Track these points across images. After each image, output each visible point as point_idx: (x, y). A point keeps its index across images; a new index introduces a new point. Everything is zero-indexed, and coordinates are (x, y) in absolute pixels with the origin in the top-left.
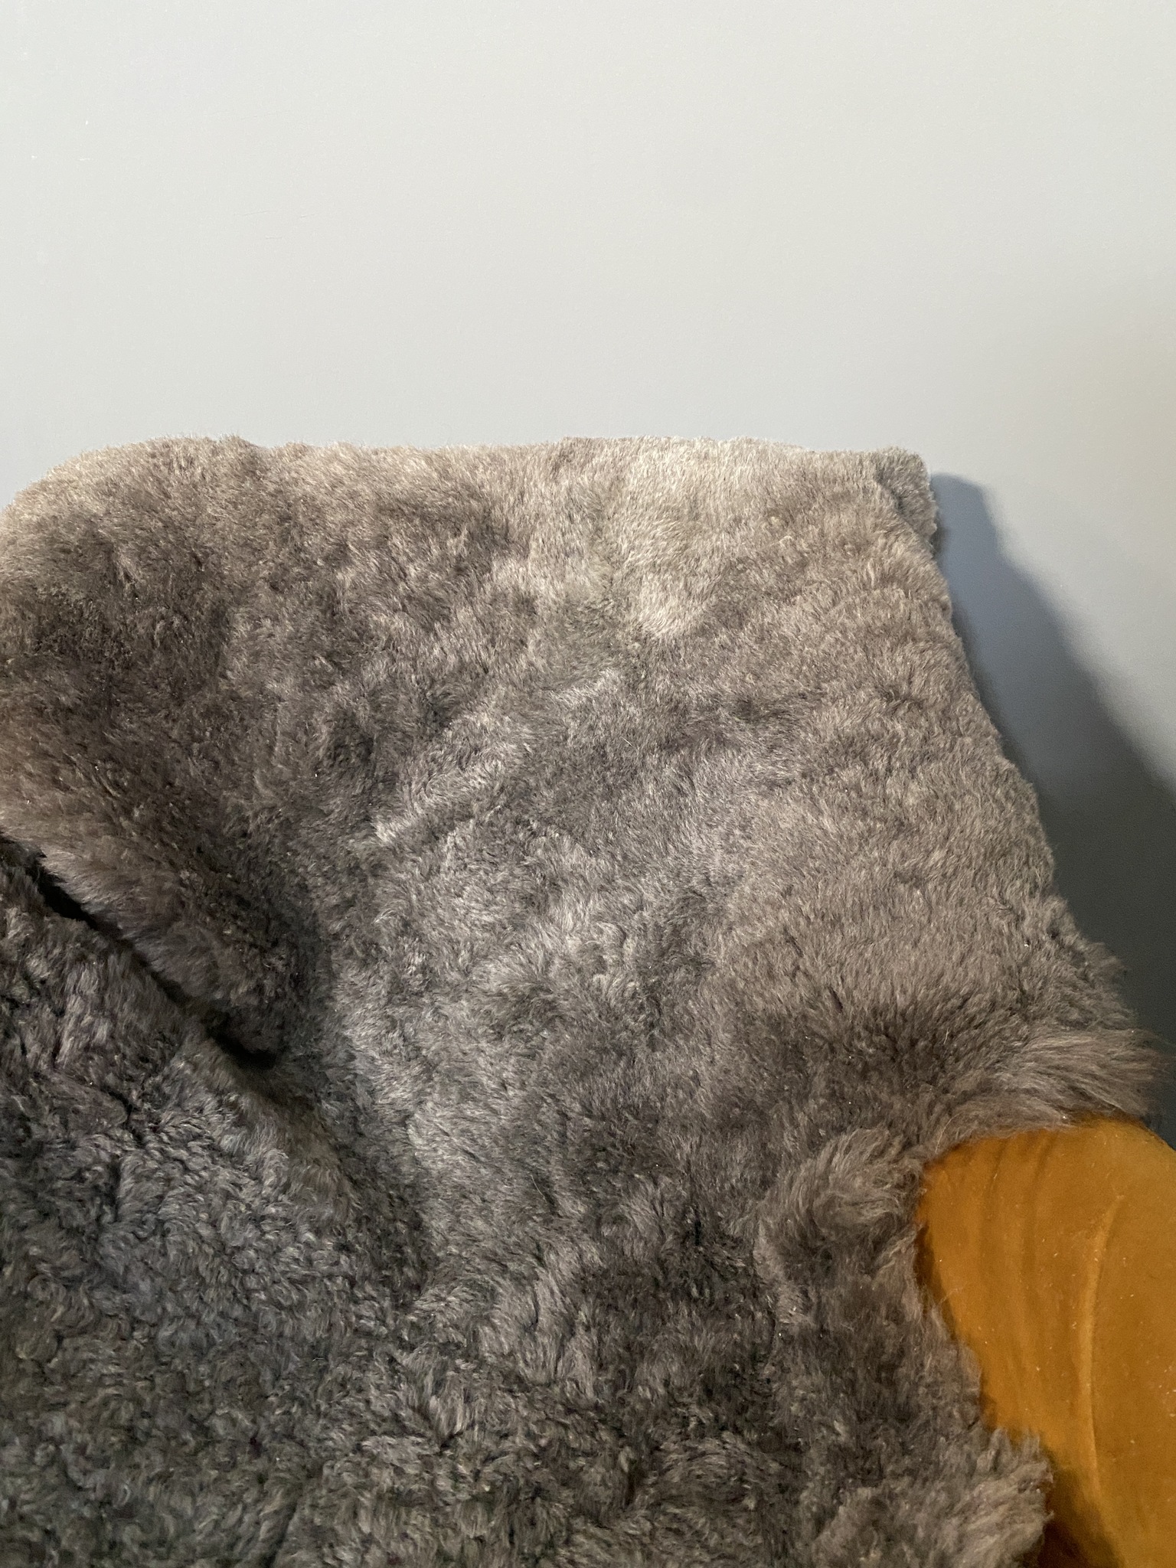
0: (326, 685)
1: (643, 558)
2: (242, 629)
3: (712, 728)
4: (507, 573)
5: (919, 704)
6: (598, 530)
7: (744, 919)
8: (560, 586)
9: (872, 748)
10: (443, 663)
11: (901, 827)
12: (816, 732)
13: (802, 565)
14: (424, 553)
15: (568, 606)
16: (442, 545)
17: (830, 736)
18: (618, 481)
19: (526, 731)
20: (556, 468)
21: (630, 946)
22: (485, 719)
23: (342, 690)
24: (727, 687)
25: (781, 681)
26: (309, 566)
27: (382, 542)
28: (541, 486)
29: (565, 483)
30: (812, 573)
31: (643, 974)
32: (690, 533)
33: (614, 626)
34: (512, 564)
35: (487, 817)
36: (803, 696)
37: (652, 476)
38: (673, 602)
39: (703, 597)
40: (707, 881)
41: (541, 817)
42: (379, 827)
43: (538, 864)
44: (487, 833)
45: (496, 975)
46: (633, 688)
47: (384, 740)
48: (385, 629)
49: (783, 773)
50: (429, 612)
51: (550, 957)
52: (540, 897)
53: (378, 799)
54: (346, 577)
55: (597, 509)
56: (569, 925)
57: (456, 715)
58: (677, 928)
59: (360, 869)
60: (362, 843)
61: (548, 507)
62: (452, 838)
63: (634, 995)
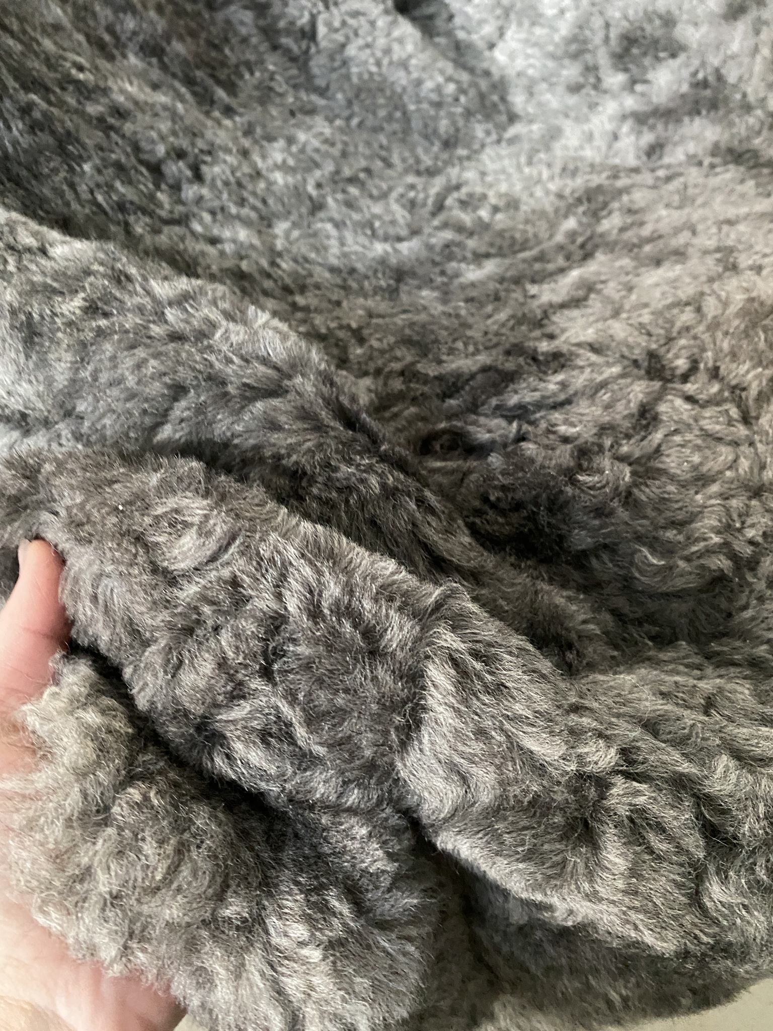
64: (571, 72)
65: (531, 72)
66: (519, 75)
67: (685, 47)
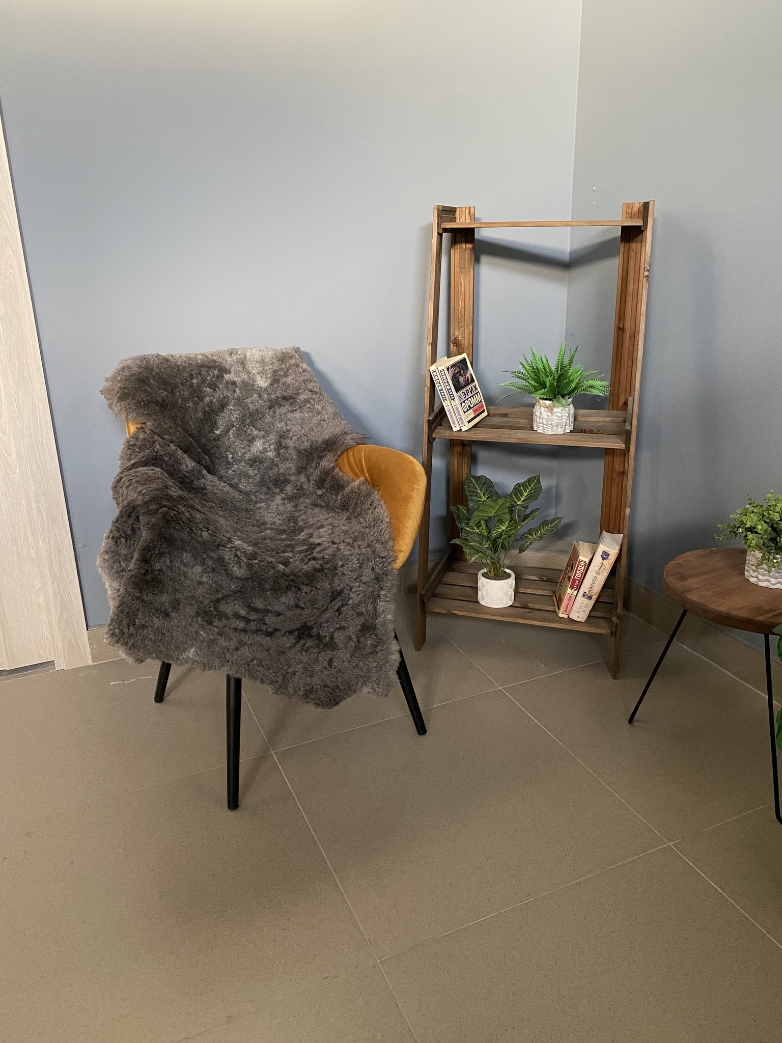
0: (198, 404)
1: (255, 372)
2: (178, 394)
3: (278, 403)
4: (227, 377)
5: (316, 392)
6: (244, 367)
7: (294, 436)
8: (240, 379)
9: (311, 400)
10: (219, 397)
11: (319, 413)
12: (300, 400)
13: (288, 370)
14: (210, 375)
15: (243, 382)
16: (213, 373)
17: (302, 399)
18: (245, 357)
19: (240, 408)
20: (231, 355)
21: (272, 447)
22: (232, 407)
23: (201, 404)
24: (279, 395)
25: (290, 392)
26: (186, 379)
27: (200, 373)
28: (229, 359)
29: (235, 358)
30: (290, 371)
31: (276, 451)
32: (264, 366)
33: (253, 385)
34: (228, 375)
35: (238, 426)
36: (295, 394)
37: (252, 355)
38: (264, 380)
39: (269, 378)
40: (284, 432)
41: (248, 425)
42: (216, 432)
43: (250, 434)
44: (238, 429)
45: (247, 456)
46: (260, 397)
47: (212, 413)
48: (206, 391)
49: (295, 408)
50: (214, 387)
51: (257, 451)
52: (252, 441)
53: (214, 426)
54: (195, 381)
55: (243, 362)
56: (258, 445)
57: (225, 407)
58: (280, 442)
59: (215, 440)
60: (213, 435)
61: (232, 363)
62: (231, 432)
63: (275, 455)
64: (264, 489)
65: (253, 490)
66: (250, 491)
67: (291, 481)
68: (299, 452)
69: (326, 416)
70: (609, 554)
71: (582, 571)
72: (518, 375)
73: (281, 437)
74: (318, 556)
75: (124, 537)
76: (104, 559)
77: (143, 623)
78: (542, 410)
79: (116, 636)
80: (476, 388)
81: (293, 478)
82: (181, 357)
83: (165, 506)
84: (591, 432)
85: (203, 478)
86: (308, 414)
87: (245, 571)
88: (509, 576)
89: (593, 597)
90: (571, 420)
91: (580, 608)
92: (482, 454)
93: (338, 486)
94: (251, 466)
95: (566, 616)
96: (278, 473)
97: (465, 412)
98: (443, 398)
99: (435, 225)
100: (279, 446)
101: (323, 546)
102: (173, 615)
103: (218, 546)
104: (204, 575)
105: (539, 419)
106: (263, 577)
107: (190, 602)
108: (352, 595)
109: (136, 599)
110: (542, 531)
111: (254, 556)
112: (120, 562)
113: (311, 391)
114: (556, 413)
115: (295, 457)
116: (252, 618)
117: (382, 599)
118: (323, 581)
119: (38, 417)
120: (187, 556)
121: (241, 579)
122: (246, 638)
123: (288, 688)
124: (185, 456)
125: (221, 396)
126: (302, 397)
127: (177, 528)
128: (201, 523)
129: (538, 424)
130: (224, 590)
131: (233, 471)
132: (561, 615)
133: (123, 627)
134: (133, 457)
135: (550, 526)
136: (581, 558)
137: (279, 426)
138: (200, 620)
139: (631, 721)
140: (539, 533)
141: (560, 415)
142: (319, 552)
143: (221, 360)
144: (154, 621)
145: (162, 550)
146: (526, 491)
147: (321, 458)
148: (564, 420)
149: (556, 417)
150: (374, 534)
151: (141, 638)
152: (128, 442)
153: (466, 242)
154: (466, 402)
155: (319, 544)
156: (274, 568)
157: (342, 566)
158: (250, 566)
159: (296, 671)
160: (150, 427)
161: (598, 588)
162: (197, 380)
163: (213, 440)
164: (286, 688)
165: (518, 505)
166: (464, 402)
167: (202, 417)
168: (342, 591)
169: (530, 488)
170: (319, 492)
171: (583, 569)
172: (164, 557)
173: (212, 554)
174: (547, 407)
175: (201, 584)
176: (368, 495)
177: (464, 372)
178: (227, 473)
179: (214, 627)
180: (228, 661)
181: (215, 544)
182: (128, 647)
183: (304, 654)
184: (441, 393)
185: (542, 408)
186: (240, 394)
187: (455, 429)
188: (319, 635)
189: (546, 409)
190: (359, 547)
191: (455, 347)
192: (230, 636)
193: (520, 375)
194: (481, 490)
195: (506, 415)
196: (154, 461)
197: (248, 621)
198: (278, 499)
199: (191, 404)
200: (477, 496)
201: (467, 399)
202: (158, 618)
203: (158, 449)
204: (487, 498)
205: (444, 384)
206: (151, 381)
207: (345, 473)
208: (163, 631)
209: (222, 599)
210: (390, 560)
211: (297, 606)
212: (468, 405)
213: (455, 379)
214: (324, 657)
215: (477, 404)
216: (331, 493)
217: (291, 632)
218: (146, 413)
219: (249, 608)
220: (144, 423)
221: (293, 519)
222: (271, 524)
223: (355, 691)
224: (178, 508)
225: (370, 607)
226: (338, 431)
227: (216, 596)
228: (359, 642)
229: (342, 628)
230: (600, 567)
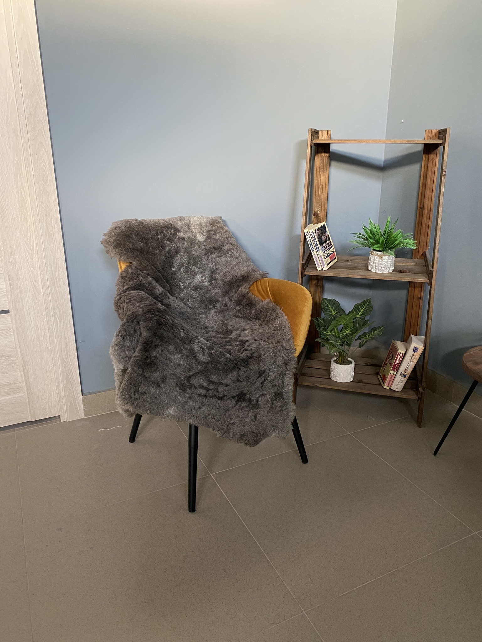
0: (162, 251)
1: (196, 231)
2: (150, 244)
3: (211, 251)
5: (235, 245)
6: (189, 228)
7: (221, 272)
8: (187, 236)
9: (232, 250)
10: (175, 247)
11: (237, 258)
12: (225, 249)
13: (217, 230)
14: (168, 233)
15: (189, 238)
16: (171, 231)
17: (226, 249)
18: (190, 222)
19: (188, 254)
20: (181, 220)
21: (207, 279)
22: (182, 254)
23: (164, 251)
24: (211, 246)
25: (218, 244)
26: (154, 235)
27: (162, 232)
28: (180, 223)
29: (183, 222)
30: (218, 231)
31: (209, 282)
32: (201, 228)
33: (195, 240)
34: (179, 233)
35: (186, 266)
36: (221, 246)
37: (194, 221)
38: (201, 236)
39: (205, 235)
40: (214, 270)
41: (192, 265)
42: (172, 269)
43: (193, 271)
44: (186, 268)
45: (192, 285)
46: (200, 248)
47: (171, 257)
48: (166, 243)
49: (221, 255)
50: (171, 240)
51: (198, 282)
52: (194, 275)
53: (171, 265)
54: (159, 237)
55: (188, 225)
56: (199, 278)
57: (178, 253)
58: (212, 276)
59: (173, 274)
60: (171, 271)
61: (182, 225)
62: (182, 269)
63: (209, 284)
64: (203, 306)
65: (196, 306)
66: (194, 307)
67: (219, 301)
68: (224, 282)
69: (242, 260)
70: (418, 349)
71: (400, 359)
72: (360, 236)
73: (212, 273)
74: (249, 348)
75: (129, 335)
76: (115, 350)
77: (144, 391)
78: (375, 258)
79: (126, 400)
80: (331, 244)
81: (220, 299)
82: (150, 221)
83: (157, 315)
84: (404, 272)
85: (169, 298)
86: (230, 258)
87: (207, 357)
88: (351, 363)
89: (407, 376)
90: (393, 264)
91: (398, 383)
92: (327, 286)
93: (251, 304)
94: (195, 291)
95: (388, 388)
96: (211, 296)
97: (325, 259)
98: (312, 249)
99: (309, 141)
100: (211, 279)
101: (250, 342)
102: (162, 385)
103: (190, 341)
104: (182, 360)
105: (373, 263)
106: (218, 362)
107: (173, 377)
108: (270, 374)
109: (140, 375)
110: (373, 334)
111: (211, 348)
112: (125, 351)
113: (231, 244)
114: (385, 259)
115: (222, 286)
116: (210, 388)
117: (287, 376)
118: (254, 365)
119: (57, 257)
120: (171, 348)
121: (204, 362)
122: (205, 400)
123: (230, 433)
124: (157, 284)
125: (176, 246)
126: (226, 248)
127: (165, 329)
128: (179, 326)
129: (372, 267)
130: (194, 370)
131: (183, 294)
132: (385, 387)
133: (131, 393)
134: (125, 284)
135: (377, 331)
136: (399, 351)
137: (211, 266)
138: (178, 389)
139: (435, 454)
140: (371, 335)
141: (387, 261)
142: (249, 346)
143: (174, 224)
144: (150, 390)
145: (157, 343)
146: (362, 309)
147: (239, 286)
148: (389, 264)
149: (384, 262)
150: (280, 335)
151: (142, 401)
152: (122, 274)
153: (325, 152)
154: (325, 252)
155: (247, 341)
156: (224, 355)
157: (264, 355)
158: (210, 355)
159: (235, 422)
160: (135, 265)
161: (410, 370)
162: (161, 236)
163: (171, 274)
164: (229, 433)
165: (358, 318)
166: (324, 252)
167: (165, 259)
168: (265, 371)
169: (364, 307)
170: (238, 308)
171: (400, 358)
172: (158, 348)
173: (186, 346)
174: (379, 256)
175: (179, 366)
176: (274, 310)
177: (324, 234)
178: (180, 295)
179: (186, 393)
180: (194, 416)
181: (189, 340)
182: (134, 407)
183: (240, 411)
184: (311, 246)
185: (375, 256)
186: (187, 246)
187: (319, 269)
188: (250, 399)
189: (378, 257)
190: (272, 343)
191: (315, 218)
192: (196, 399)
193: (361, 236)
194: (332, 308)
195: (348, 261)
196: (139, 287)
197: (207, 390)
198: (213, 312)
199: (158, 251)
200: (330, 312)
201: (326, 251)
202: (153, 387)
203: (141, 280)
204: (336, 313)
205: (313, 240)
206: (134, 236)
207: (256, 296)
208: (156, 396)
209: (193, 375)
210: (292, 351)
211: (238, 381)
212: (327, 254)
213: (319, 238)
214: (251, 414)
215: (332, 254)
216: (247, 309)
217: (233, 397)
218: (132, 256)
219: (209, 382)
220: (131, 263)
221: (223, 325)
222: (211, 328)
223: (268, 436)
224: (165, 317)
225: (280, 382)
226: (249, 269)
227: (189, 374)
228: (273, 403)
229: (263, 395)
230: (412, 357)
